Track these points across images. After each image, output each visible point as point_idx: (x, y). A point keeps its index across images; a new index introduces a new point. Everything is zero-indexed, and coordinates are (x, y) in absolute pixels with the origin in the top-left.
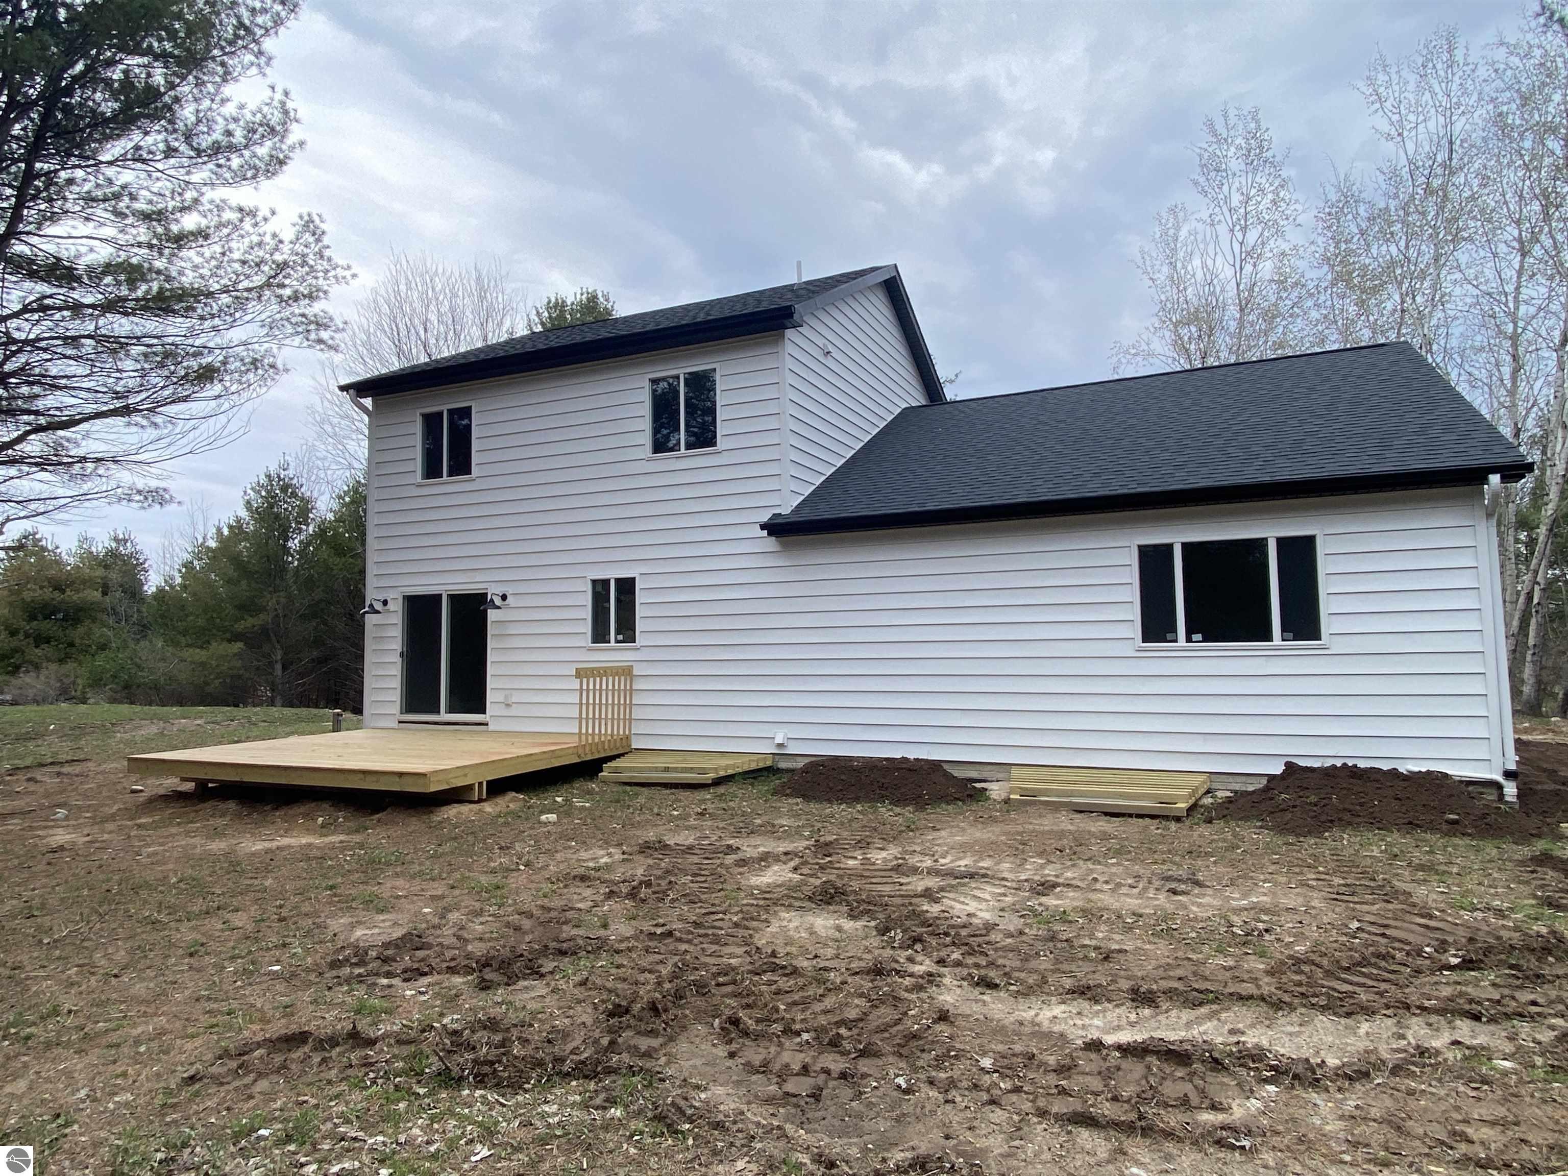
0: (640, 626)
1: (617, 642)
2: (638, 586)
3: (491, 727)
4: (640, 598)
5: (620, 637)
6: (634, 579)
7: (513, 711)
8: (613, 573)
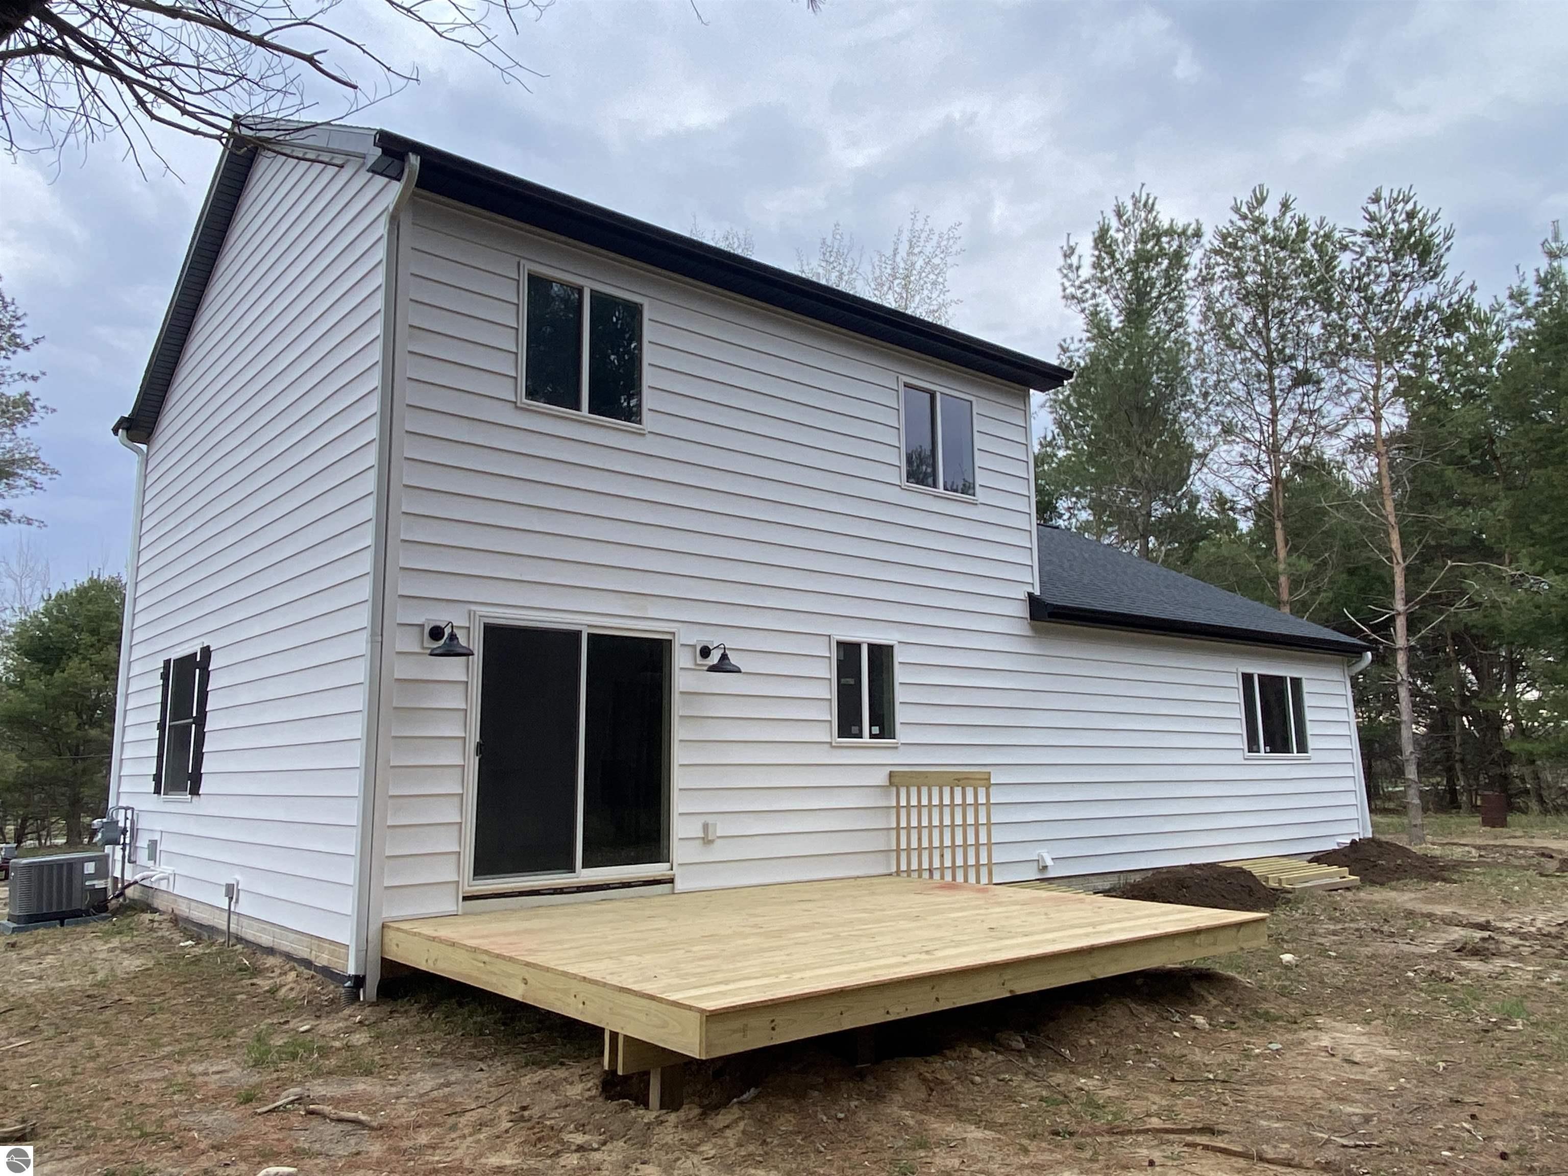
0: (901, 715)
1: (872, 736)
2: (899, 657)
3: (679, 885)
4: (900, 676)
5: (876, 730)
6: (892, 647)
7: (719, 852)
8: (865, 636)
